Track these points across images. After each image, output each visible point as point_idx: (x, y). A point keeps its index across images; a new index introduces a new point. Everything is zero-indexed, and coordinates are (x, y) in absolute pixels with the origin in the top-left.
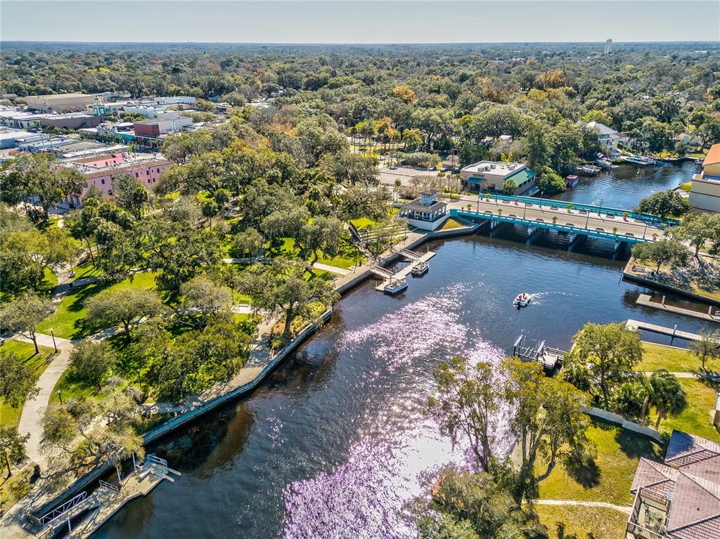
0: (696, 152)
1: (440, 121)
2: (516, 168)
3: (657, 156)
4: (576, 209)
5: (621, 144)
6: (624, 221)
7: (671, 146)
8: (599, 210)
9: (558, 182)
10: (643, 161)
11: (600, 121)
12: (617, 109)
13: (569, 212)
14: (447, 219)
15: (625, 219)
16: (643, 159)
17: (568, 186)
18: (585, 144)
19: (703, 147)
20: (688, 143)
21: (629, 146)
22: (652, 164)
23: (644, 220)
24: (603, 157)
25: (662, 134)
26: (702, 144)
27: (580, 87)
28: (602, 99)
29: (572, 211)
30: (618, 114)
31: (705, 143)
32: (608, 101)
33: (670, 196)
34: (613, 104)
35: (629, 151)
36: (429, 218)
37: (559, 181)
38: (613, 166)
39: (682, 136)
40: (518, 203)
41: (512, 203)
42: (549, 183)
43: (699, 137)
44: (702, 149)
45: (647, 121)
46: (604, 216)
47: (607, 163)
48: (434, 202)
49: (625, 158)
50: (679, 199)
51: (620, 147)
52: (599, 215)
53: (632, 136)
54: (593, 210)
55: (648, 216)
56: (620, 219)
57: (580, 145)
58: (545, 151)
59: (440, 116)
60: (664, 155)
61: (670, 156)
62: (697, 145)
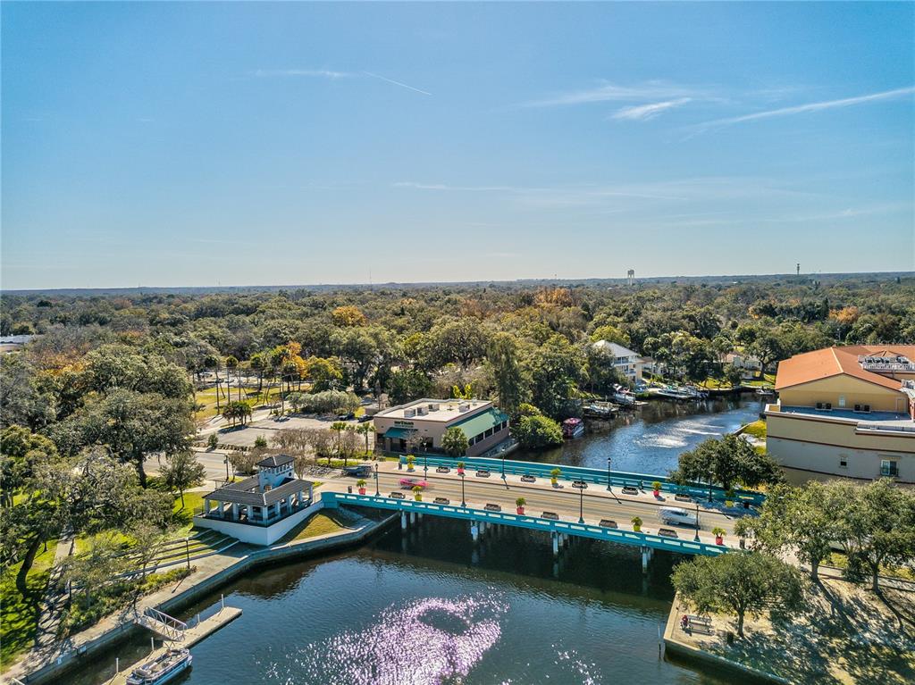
0: (755, 379)
1: (373, 343)
2: (472, 408)
3: (701, 386)
4: (568, 479)
5: (647, 371)
6: (655, 500)
7: (718, 372)
8: (609, 479)
9: (549, 430)
10: (681, 394)
11: (611, 340)
12: (636, 326)
13: (555, 485)
14: (312, 515)
15: (657, 496)
16: (682, 391)
17: (566, 436)
18: (592, 370)
19: (763, 372)
20: (742, 367)
21: (659, 374)
22: (695, 398)
23: (693, 496)
24: (622, 389)
25: (701, 354)
26: (761, 368)
27: (590, 307)
28: (616, 314)
29: (560, 483)
30: (637, 332)
31: (765, 365)
32: (625, 317)
33: (731, 446)
34: (630, 320)
35: (659, 380)
36: (261, 518)
37: (551, 427)
38: (638, 403)
39: (730, 357)
40: (465, 471)
41: (453, 473)
42: (534, 431)
43: (755, 357)
44: (762, 375)
45: (678, 336)
46: (618, 491)
47: (627, 397)
48: (287, 480)
49: (656, 391)
50: (751, 451)
51: (646, 375)
52: (609, 489)
53: (660, 358)
54: (597, 477)
55: (700, 486)
56: (649, 495)
57: (583, 371)
58: (518, 379)
59: (375, 336)
60: (711, 384)
61: (719, 386)
62: (754, 369)
